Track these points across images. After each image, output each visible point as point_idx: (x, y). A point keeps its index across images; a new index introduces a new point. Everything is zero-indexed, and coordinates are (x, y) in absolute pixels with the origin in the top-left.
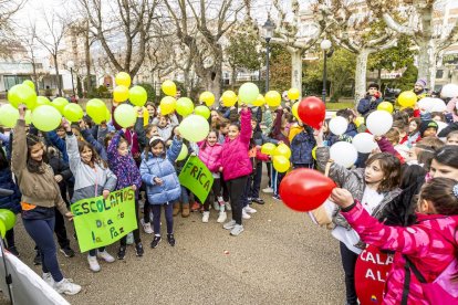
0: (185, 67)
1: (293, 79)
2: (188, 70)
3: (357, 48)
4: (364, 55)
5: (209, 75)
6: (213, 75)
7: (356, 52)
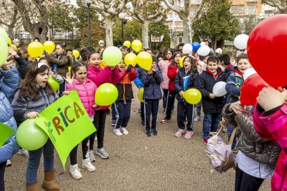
0: (9, 23)
1: (107, 36)
2: (12, 26)
3: (143, 19)
4: (146, 24)
5: (36, 30)
6: (40, 30)
7: (142, 22)
